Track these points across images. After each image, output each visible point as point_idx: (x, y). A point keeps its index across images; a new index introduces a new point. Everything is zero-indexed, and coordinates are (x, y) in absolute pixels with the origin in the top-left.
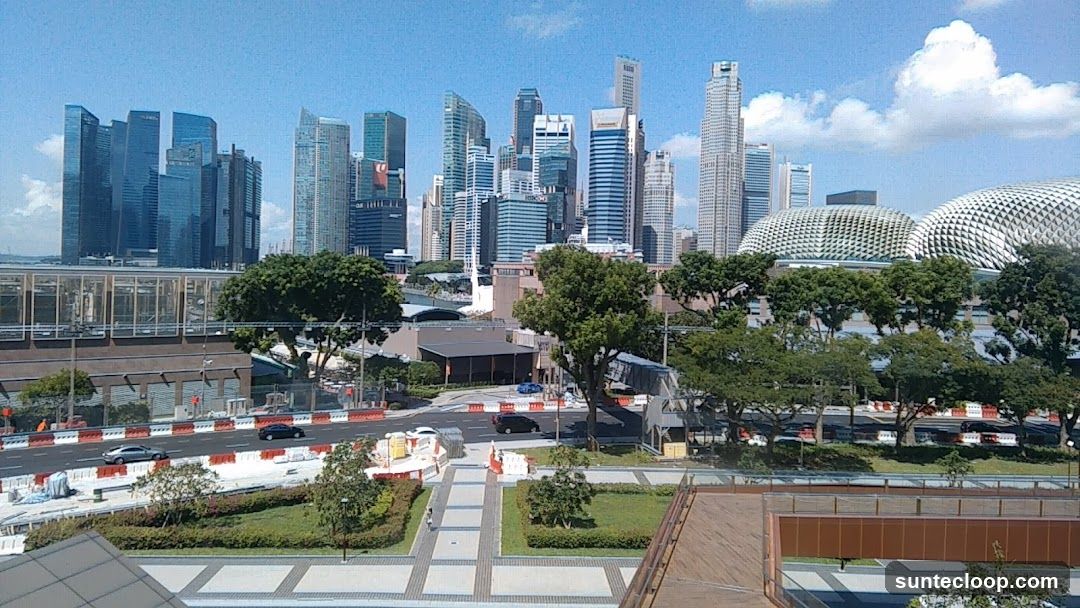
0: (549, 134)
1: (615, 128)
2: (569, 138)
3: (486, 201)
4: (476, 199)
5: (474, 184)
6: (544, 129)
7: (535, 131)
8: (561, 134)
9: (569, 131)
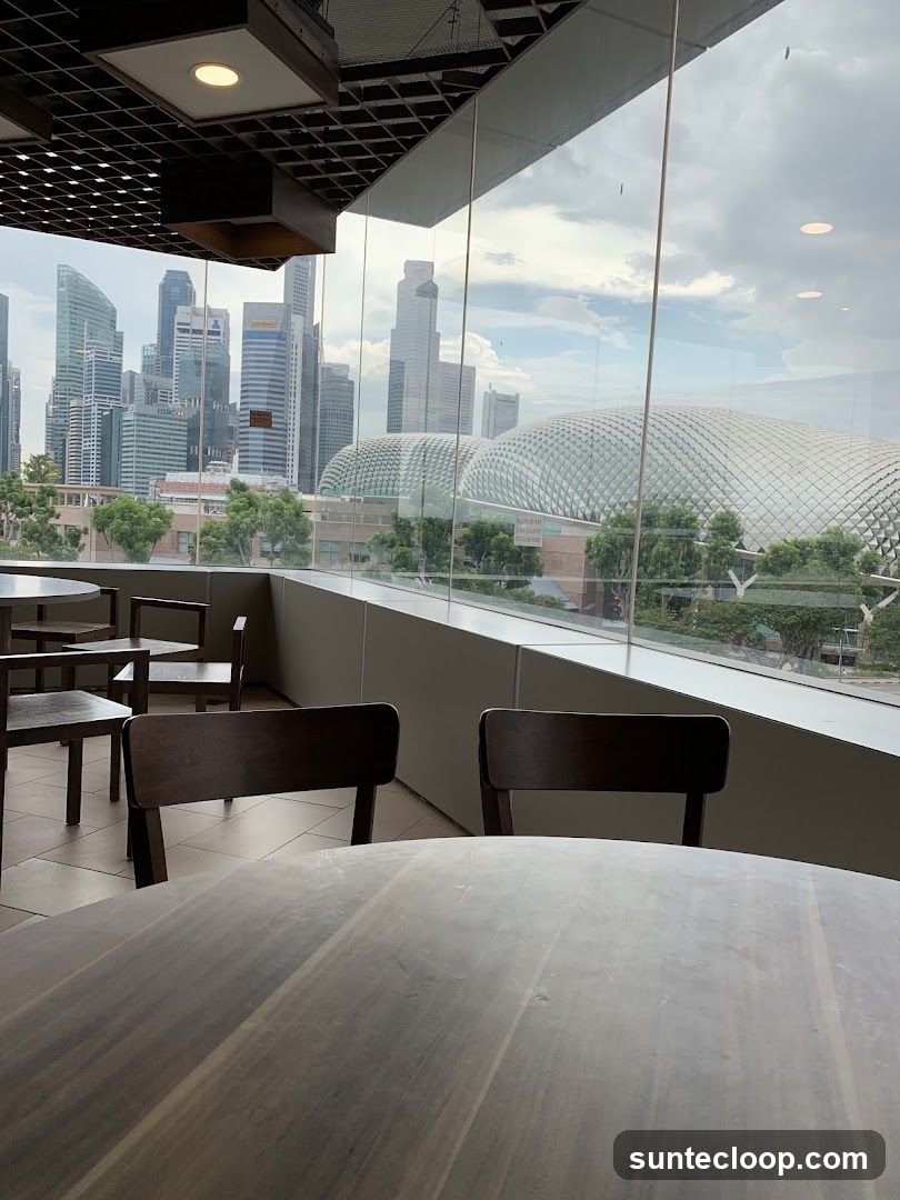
0: (195, 331)
1: (273, 330)
2: (221, 338)
3: (108, 413)
4: (95, 410)
5: (93, 390)
6: (188, 325)
7: (176, 326)
8: (210, 333)
9: (221, 330)
